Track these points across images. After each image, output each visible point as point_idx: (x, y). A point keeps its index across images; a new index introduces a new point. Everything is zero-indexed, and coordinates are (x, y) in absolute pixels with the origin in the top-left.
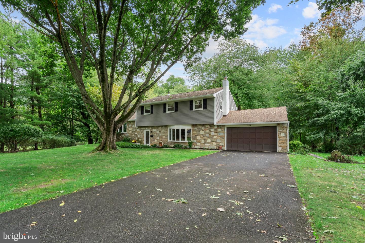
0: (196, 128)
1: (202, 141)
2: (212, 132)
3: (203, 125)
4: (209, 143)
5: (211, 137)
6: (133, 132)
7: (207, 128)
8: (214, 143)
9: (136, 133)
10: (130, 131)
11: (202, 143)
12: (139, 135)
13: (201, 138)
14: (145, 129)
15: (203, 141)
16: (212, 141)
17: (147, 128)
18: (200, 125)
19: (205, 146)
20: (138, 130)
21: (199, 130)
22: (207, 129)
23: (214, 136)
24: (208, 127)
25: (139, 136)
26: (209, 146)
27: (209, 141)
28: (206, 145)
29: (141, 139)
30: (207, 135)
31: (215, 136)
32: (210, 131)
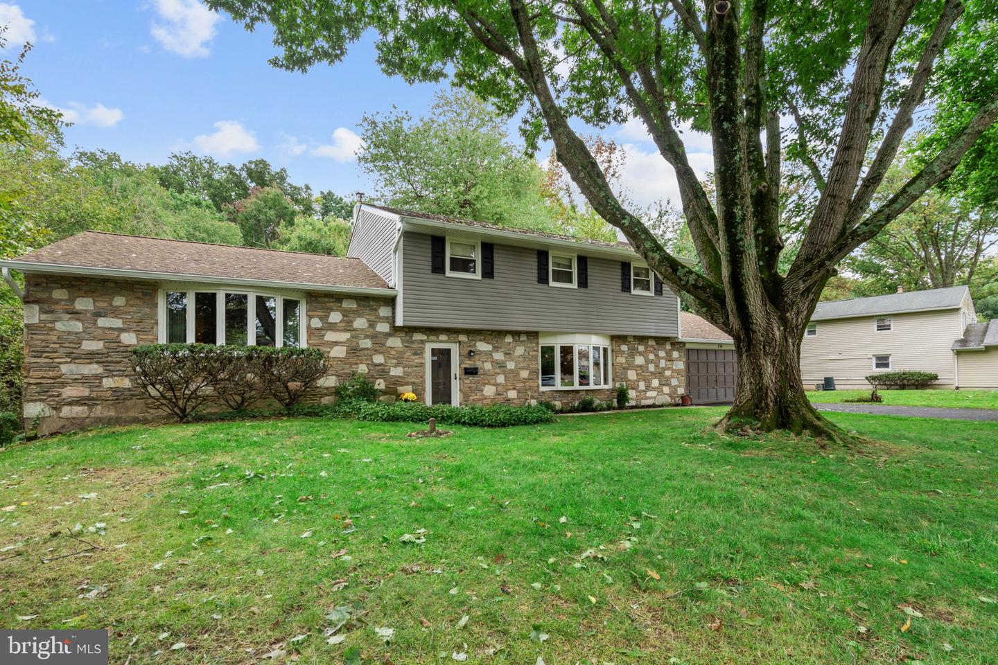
0: (624, 348)
1: (640, 383)
2: (663, 358)
3: (642, 339)
4: (654, 389)
5: (659, 374)
6: (354, 351)
7: (652, 349)
8: (666, 390)
9: (379, 359)
10: (336, 343)
11: (640, 392)
12: (396, 366)
13: (638, 374)
14: (432, 338)
15: (642, 386)
16: (661, 384)
17: (443, 337)
18: (635, 337)
19: (646, 398)
20: (395, 342)
21: (633, 353)
22: (651, 352)
23: (664, 369)
24: (652, 346)
25: (396, 372)
26: (655, 398)
27: (655, 383)
28: (649, 394)
29: (413, 383)
30: (652, 367)
31: (668, 369)
32: (656, 356)
